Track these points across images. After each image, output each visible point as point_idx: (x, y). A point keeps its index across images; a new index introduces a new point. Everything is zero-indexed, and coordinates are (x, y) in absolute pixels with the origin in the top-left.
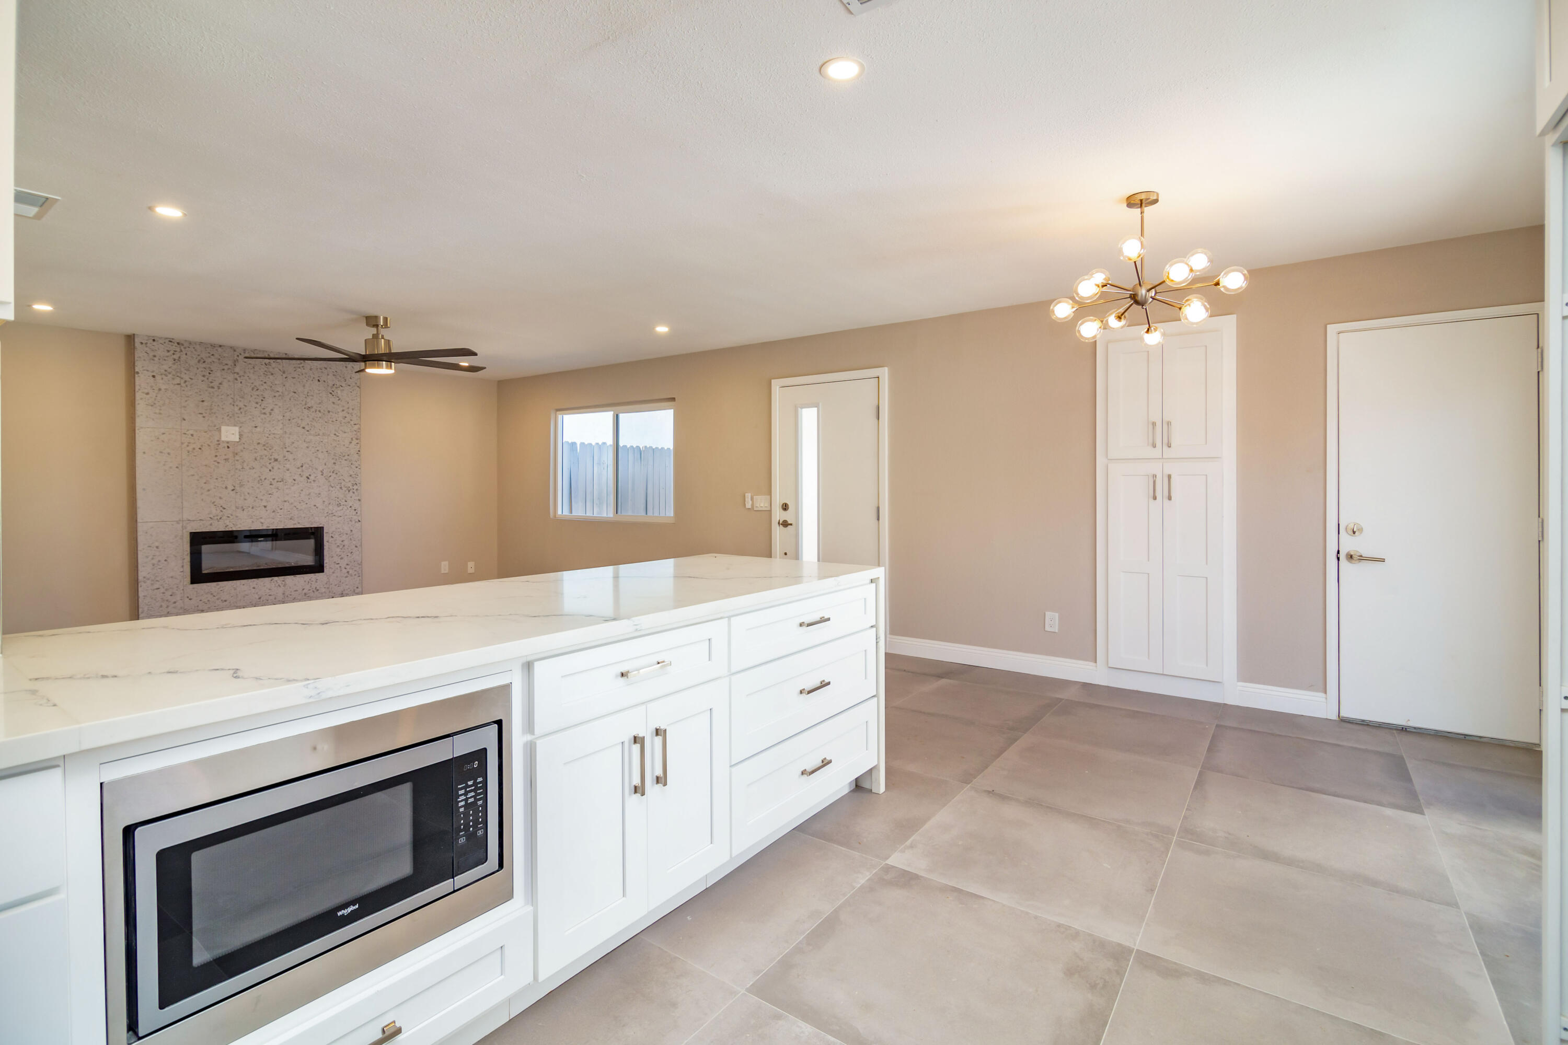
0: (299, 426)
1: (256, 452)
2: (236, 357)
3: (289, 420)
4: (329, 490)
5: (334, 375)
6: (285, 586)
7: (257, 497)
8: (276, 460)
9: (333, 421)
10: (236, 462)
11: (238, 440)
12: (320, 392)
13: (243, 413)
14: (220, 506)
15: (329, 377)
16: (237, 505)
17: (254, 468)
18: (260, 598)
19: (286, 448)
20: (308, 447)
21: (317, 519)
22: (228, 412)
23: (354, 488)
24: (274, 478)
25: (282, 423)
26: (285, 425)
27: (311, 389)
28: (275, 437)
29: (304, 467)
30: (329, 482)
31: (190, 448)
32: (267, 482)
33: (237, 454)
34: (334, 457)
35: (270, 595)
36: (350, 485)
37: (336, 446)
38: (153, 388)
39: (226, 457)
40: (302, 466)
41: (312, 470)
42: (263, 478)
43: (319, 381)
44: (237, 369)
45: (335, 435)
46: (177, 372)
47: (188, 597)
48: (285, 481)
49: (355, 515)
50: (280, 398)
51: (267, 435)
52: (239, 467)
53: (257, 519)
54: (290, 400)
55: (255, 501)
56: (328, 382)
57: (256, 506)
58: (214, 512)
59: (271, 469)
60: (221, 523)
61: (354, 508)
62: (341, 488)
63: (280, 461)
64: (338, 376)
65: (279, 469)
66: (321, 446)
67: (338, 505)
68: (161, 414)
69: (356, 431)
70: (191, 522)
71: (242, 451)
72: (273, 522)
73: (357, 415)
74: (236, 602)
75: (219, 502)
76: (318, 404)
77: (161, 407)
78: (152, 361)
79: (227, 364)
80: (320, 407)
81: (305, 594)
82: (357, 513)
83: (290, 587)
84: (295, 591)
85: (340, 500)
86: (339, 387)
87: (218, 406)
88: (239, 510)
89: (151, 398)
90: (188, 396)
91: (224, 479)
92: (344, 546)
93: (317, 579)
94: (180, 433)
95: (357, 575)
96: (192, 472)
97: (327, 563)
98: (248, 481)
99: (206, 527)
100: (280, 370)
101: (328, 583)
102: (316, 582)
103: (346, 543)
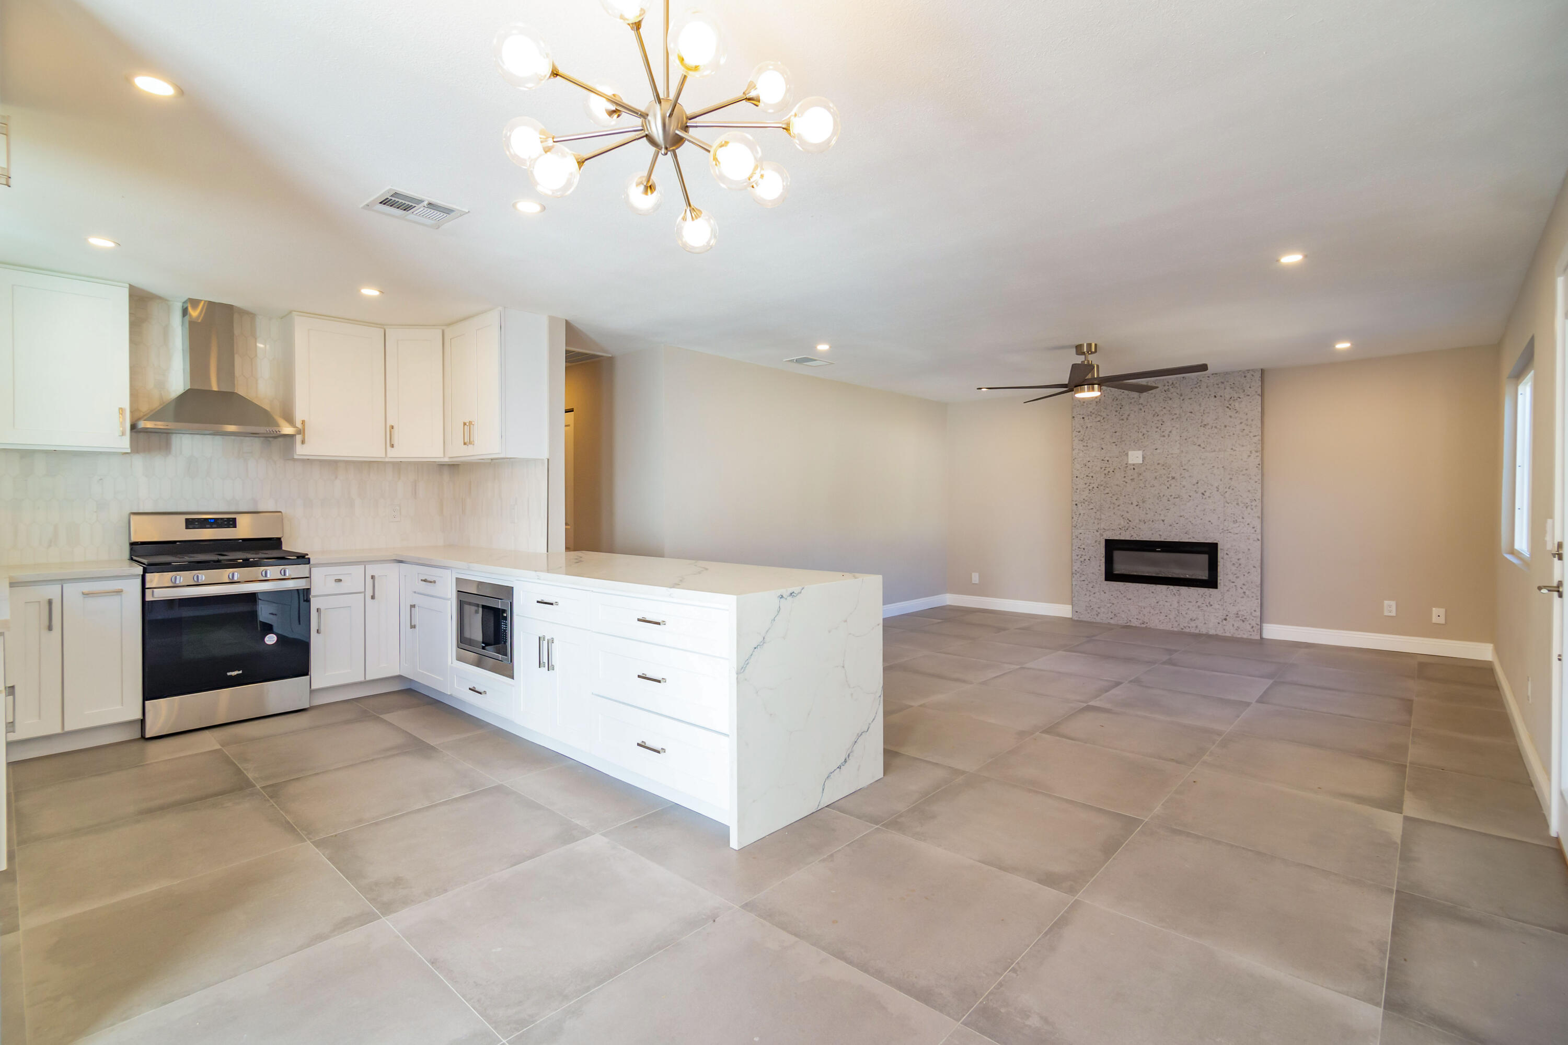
0: (1195, 445)
1: (1156, 472)
3: (1186, 439)
4: (1225, 507)
5: (1231, 388)
6: (1180, 595)
7: (1156, 512)
8: (1173, 478)
9: (1229, 436)
10: (1140, 481)
11: (1141, 462)
12: (1216, 407)
13: (1146, 438)
14: (1127, 518)
15: (1226, 391)
16: (1140, 518)
17: (1154, 486)
18: (1157, 603)
19: (1182, 466)
20: (1203, 464)
21: (1211, 534)
22: (1134, 439)
23: (1252, 504)
24: (1171, 494)
25: (1180, 443)
26: (1182, 445)
27: (1207, 406)
28: (1172, 457)
29: (1199, 483)
30: (1225, 497)
31: (1106, 471)
32: (1165, 498)
33: (1140, 474)
34: (1230, 472)
35: (1166, 601)
36: (1247, 501)
37: (1232, 461)
38: (1083, 427)
39: (1132, 478)
40: (1197, 483)
41: (1208, 486)
42: (1162, 495)
43: (1215, 397)
44: (1141, 401)
45: (1232, 449)
46: (1099, 411)
47: (1102, 590)
48: (1181, 497)
49: (1253, 533)
50: (1178, 419)
51: (1166, 456)
52: (1142, 485)
53: (1156, 531)
54: (1187, 420)
55: (1154, 515)
56: (1224, 396)
57: (1155, 520)
58: (1122, 523)
59: (1169, 486)
60: (1128, 532)
61: (1252, 526)
62: (1237, 504)
63: (1177, 479)
64: (1236, 389)
65: (1176, 486)
66: (1217, 462)
67: (1234, 521)
68: (1087, 446)
69: (1255, 443)
70: (1107, 531)
71: (1144, 471)
72: (1170, 535)
73: (1257, 426)
74: (1138, 602)
75: (1126, 515)
76: (1215, 421)
77: (1087, 441)
78: (1082, 406)
79: (1134, 398)
80: (1217, 423)
81: (1199, 607)
82: (1255, 531)
83: (1184, 598)
84: (1189, 602)
85: (1237, 517)
86: (1237, 399)
87: (1127, 434)
88: (1142, 523)
89: (1081, 434)
90: (1105, 430)
91: (1130, 496)
92: (1240, 565)
93: (1211, 595)
94: (1099, 460)
95: (1255, 598)
96: (1107, 490)
97: (1221, 580)
98: (1149, 498)
99: (1117, 535)
100: (1177, 394)
101: (1222, 600)
102: (1210, 597)
103: (1242, 561)
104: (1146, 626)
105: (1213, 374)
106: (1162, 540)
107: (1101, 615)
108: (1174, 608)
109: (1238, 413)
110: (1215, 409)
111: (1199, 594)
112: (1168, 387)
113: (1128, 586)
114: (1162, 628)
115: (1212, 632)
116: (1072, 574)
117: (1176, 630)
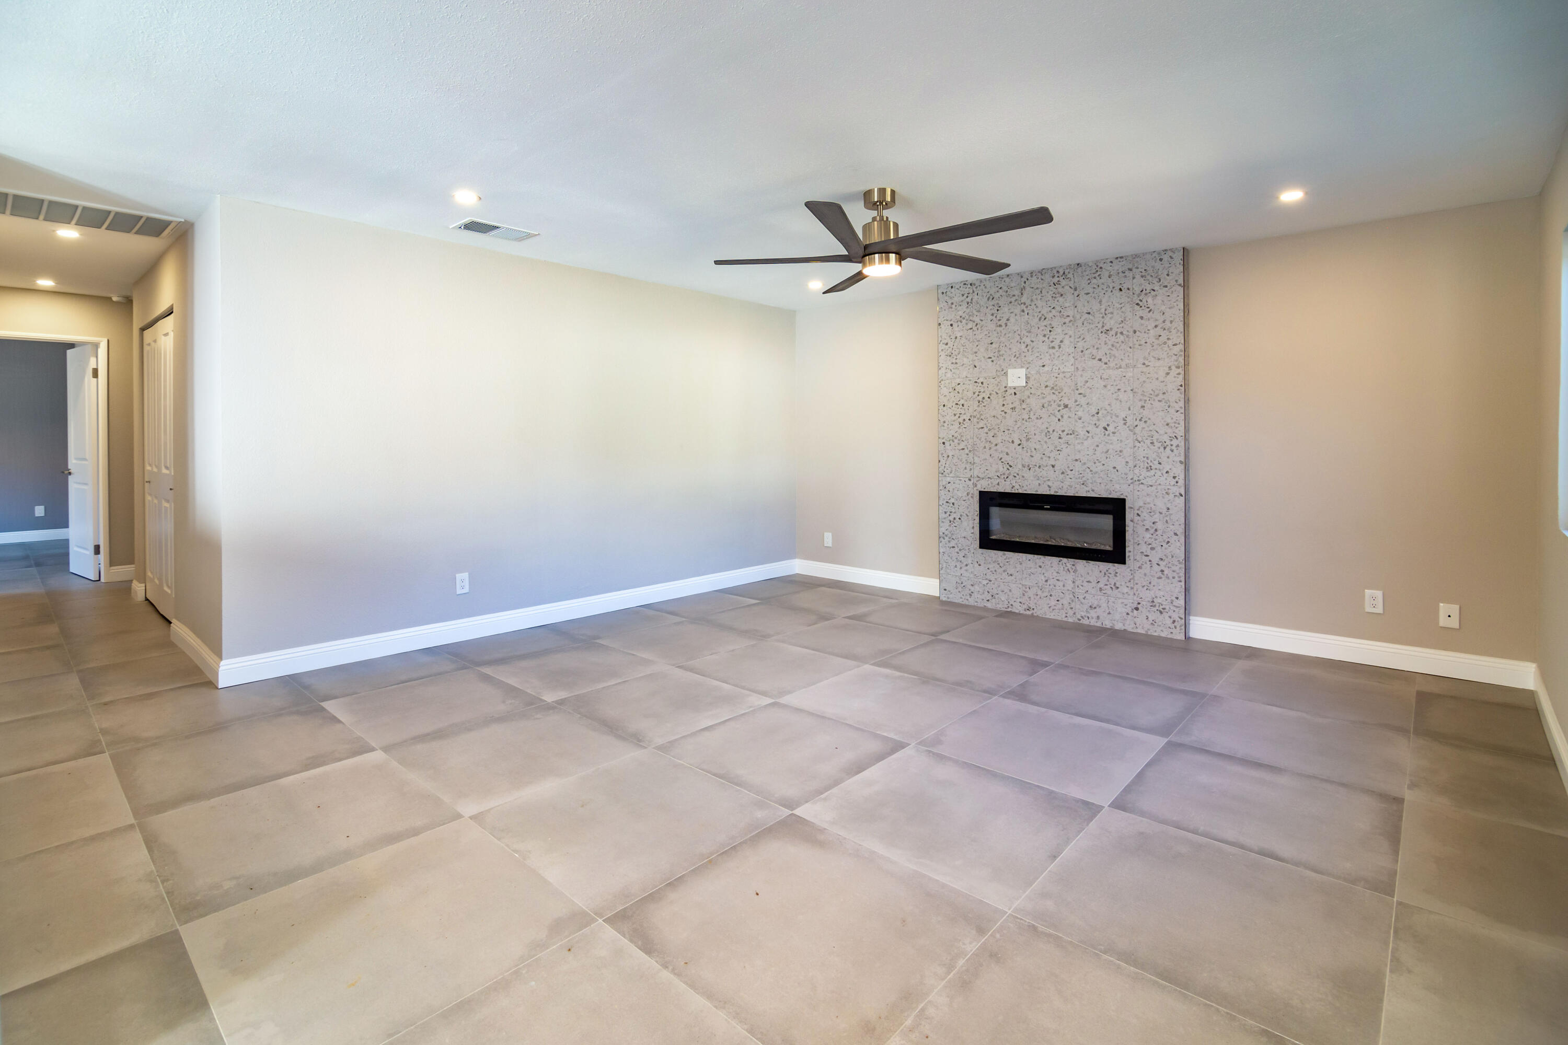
0: (1094, 359)
1: (1043, 398)
2: (1023, 284)
3: (1082, 351)
5: (1142, 276)
6: (1075, 572)
7: (1044, 454)
8: (1066, 406)
9: (1140, 346)
10: (1023, 411)
11: (1024, 384)
12: (1122, 306)
13: (1030, 350)
14: (1006, 463)
15: (1135, 281)
16: (1024, 463)
17: (1041, 418)
18: (1046, 581)
19: (1077, 389)
20: (1105, 386)
21: (1117, 486)
22: (1015, 352)
23: (1173, 444)
24: (1063, 429)
25: (1073, 357)
26: (1077, 359)
27: (1110, 303)
28: (1065, 377)
30: (1135, 434)
31: (980, 398)
32: (1056, 435)
33: (1023, 402)
34: (1142, 397)
35: (1058, 580)
36: (1166, 438)
37: (1144, 382)
38: (952, 337)
39: (1013, 406)
40: (1098, 413)
41: (1111, 417)
42: (1051, 431)
43: (1121, 290)
44: (1024, 299)
45: (1144, 364)
46: (970, 315)
47: (977, 562)
48: (1076, 435)
49: (1174, 486)
50: (1071, 324)
51: (1056, 375)
52: (1026, 417)
53: (1045, 481)
54: (1083, 324)
55: (1042, 458)
56: (1133, 289)
57: (1042, 465)
58: (1001, 469)
59: (1060, 418)
60: (1008, 483)
61: (1172, 474)
62: (1152, 443)
63: (1071, 408)
64: (1149, 277)
65: (1069, 417)
66: (1124, 383)
67: (1147, 468)
68: (956, 363)
69: (1176, 355)
70: (980, 480)
71: (1029, 397)
72: (1062, 487)
73: (1178, 331)
74: (1022, 580)
75: (1005, 458)
76: (1120, 324)
77: (956, 356)
78: (950, 309)
79: (1014, 296)
80: (1123, 327)
81: (1101, 589)
82: (1177, 482)
83: (1082, 576)
84: (1088, 582)
85: (1151, 461)
86: (1150, 293)
87: (1006, 346)
88: (1026, 469)
89: (950, 347)
90: (979, 341)
91: (1010, 432)
92: (1156, 530)
93: (1117, 573)
94: (971, 382)
95: (1177, 579)
96: (981, 425)
97: (1130, 552)
98: (1035, 434)
99: (994, 486)
100: (1070, 287)
101: (1132, 581)
102: (1116, 576)
103: (1159, 526)
104: (1033, 614)
105: (1117, 258)
106: (1052, 492)
107: (975, 595)
108: (1068, 590)
109: (1151, 312)
110: (1121, 308)
111: (1101, 572)
112: (1058, 279)
113: (1008, 556)
114: (1052, 617)
115: (1119, 626)
116: (940, 538)
117: (1070, 620)
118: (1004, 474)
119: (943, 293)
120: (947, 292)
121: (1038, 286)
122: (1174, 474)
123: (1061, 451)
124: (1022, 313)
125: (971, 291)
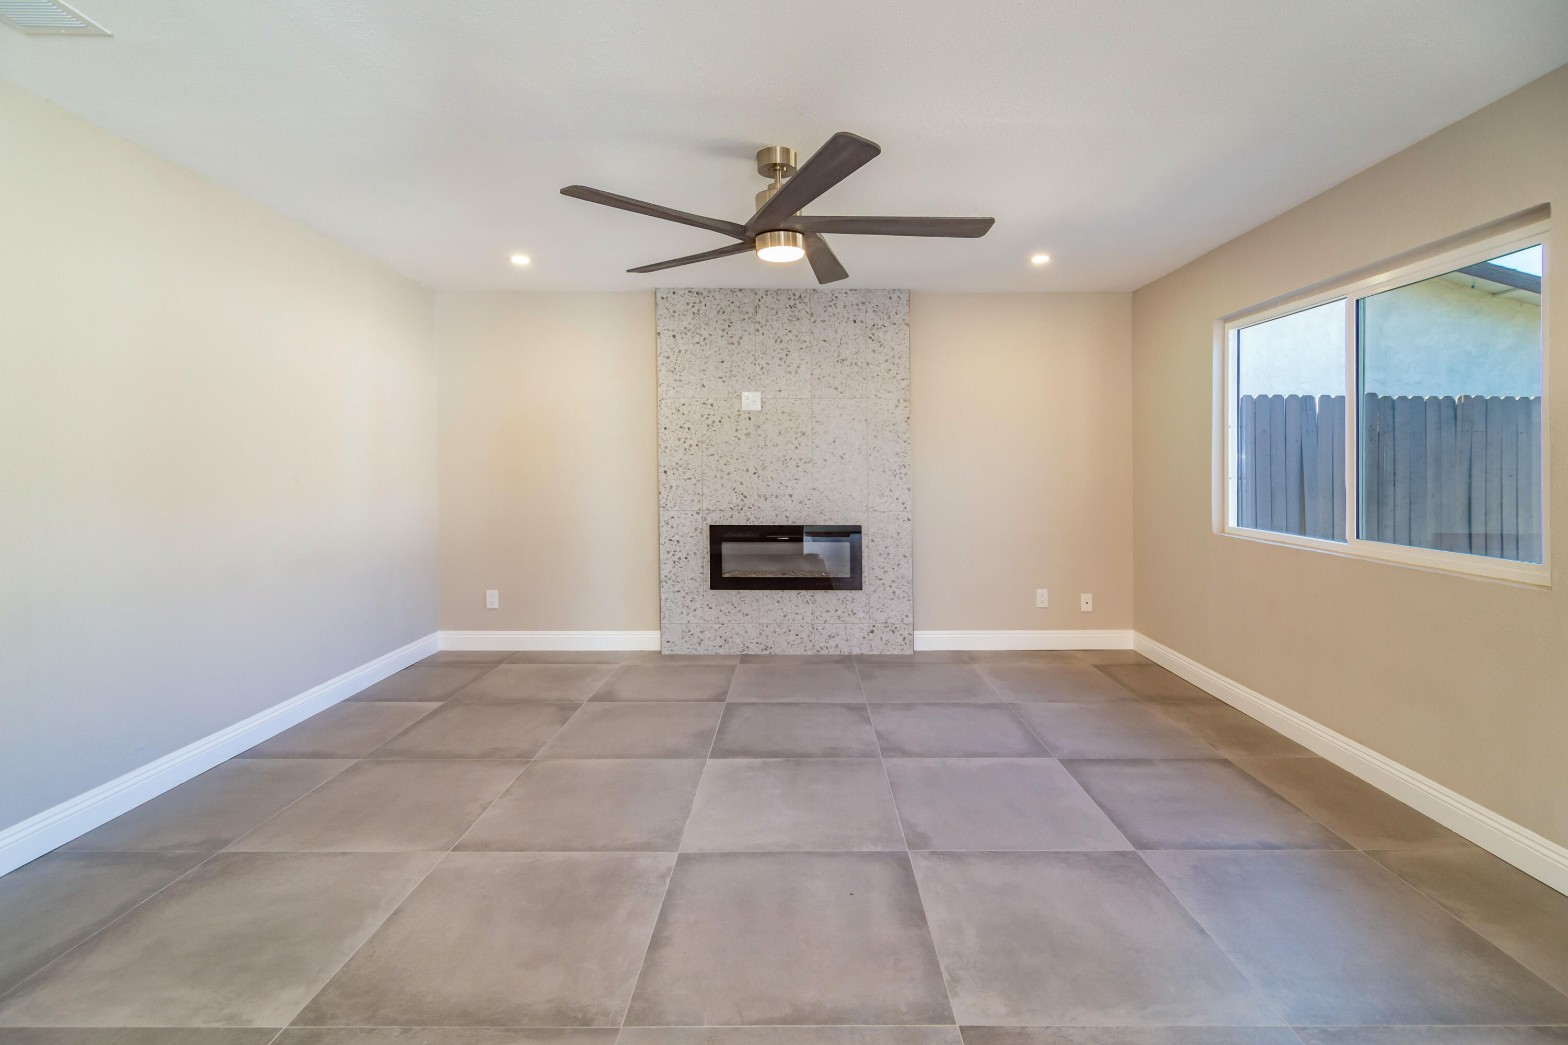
0: (831, 387)
1: (780, 425)
2: (757, 302)
3: (819, 379)
4: (869, 475)
5: (874, 311)
6: (814, 602)
7: (781, 483)
8: (803, 434)
9: (872, 377)
10: (758, 438)
11: (760, 409)
12: (855, 337)
13: (766, 374)
14: (740, 493)
15: (867, 314)
16: (760, 493)
17: (778, 445)
18: (785, 616)
19: (815, 417)
20: (841, 415)
21: (854, 514)
22: (749, 374)
23: (901, 471)
24: (801, 457)
25: (811, 384)
26: (814, 386)
27: (845, 334)
28: (802, 404)
29: (837, 442)
30: (868, 463)
31: (709, 422)
32: (793, 463)
33: (759, 428)
34: (874, 428)
35: (797, 614)
36: (898, 467)
37: (877, 413)
38: (674, 350)
39: (746, 432)
40: (834, 442)
41: (847, 446)
42: (788, 458)
43: (855, 321)
44: (758, 318)
45: (876, 396)
46: (697, 328)
47: (708, 605)
48: (814, 463)
49: (903, 511)
50: (808, 350)
51: (793, 401)
52: (762, 444)
53: (782, 512)
54: (820, 351)
55: (779, 488)
56: (866, 322)
57: (780, 495)
58: (734, 500)
59: (798, 446)
60: (742, 514)
61: (901, 501)
62: (884, 471)
63: (808, 436)
64: (880, 313)
65: (807, 445)
66: (858, 413)
67: (880, 495)
68: (680, 381)
69: (904, 389)
70: (710, 513)
71: (765, 423)
72: (800, 517)
73: (905, 366)
74: (759, 618)
75: (740, 488)
76: (855, 355)
77: (680, 372)
78: (672, 318)
79: (747, 313)
80: (857, 358)
81: (839, 617)
82: (905, 508)
83: (821, 606)
84: (827, 611)
85: (883, 489)
86: (881, 328)
87: (739, 366)
88: (762, 499)
89: (672, 362)
90: (707, 358)
91: (745, 459)
92: (888, 554)
93: (853, 599)
94: (699, 403)
95: (907, 598)
96: (711, 451)
97: (866, 577)
98: (771, 462)
99: (727, 519)
100: (807, 312)
101: (868, 605)
102: (853, 602)
103: (891, 550)
104: (770, 653)
105: (851, 290)
106: (790, 524)
107: (706, 642)
108: (807, 623)
109: (882, 347)
110: (856, 339)
111: (839, 600)
112: (794, 302)
113: (744, 595)
114: (792, 653)
115: (856, 651)
116: (660, 582)
117: (810, 653)
118: (738, 506)
119: (663, 298)
120: (667, 297)
121: (774, 306)
122: (903, 500)
123: (798, 479)
124: (757, 333)
125: (698, 301)
